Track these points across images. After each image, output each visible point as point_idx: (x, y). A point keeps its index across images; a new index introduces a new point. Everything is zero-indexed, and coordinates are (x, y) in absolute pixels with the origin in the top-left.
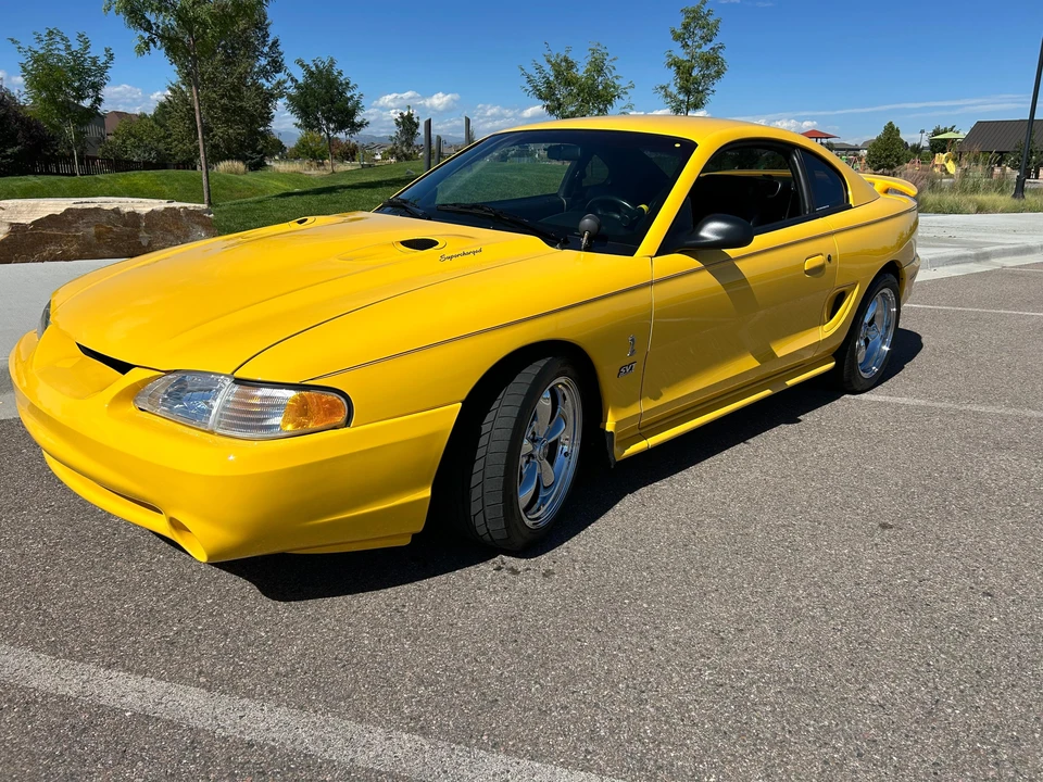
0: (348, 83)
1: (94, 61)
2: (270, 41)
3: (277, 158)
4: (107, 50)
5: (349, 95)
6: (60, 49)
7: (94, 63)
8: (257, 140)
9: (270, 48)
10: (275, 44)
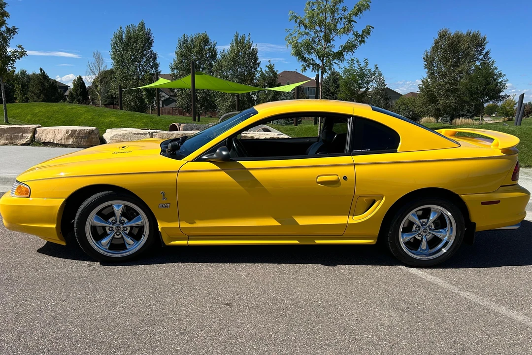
0: (501, 74)
1: (370, 70)
2: (485, 51)
3: (494, 115)
4: (375, 66)
5: (500, 80)
6: (356, 67)
7: (370, 71)
8: (465, 105)
9: (484, 56)
10: (487, 53)
